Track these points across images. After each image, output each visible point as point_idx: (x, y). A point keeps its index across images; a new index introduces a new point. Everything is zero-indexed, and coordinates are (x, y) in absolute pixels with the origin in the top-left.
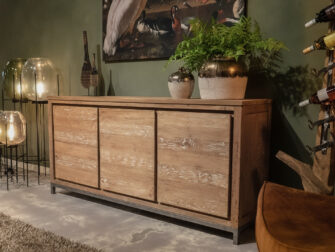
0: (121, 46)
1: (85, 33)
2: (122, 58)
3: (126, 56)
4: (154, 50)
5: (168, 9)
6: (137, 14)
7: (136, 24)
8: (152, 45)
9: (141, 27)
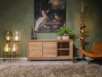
0: (40, 29)
1: (32, 26)
2: (40, 32)
3: (41, 31)
4: (48, 31)
5: (51, 24)
6: (44, 24)
7: (43, 25)
8: (48, 30)
9: (45, 26)
